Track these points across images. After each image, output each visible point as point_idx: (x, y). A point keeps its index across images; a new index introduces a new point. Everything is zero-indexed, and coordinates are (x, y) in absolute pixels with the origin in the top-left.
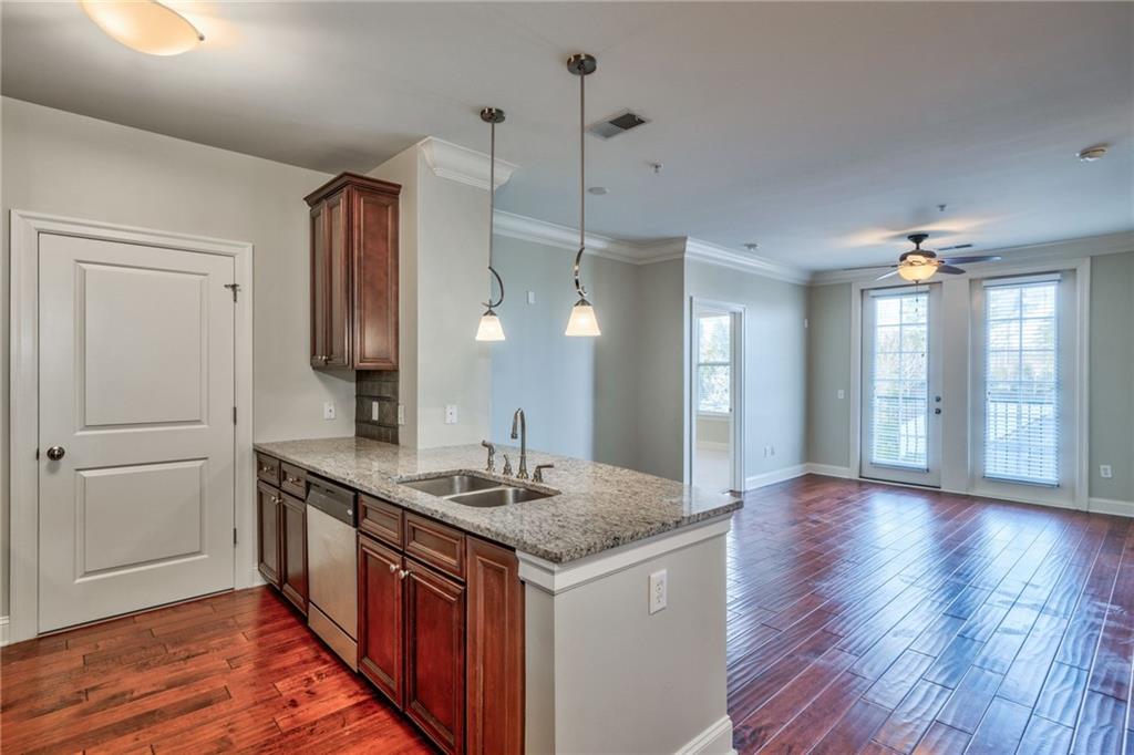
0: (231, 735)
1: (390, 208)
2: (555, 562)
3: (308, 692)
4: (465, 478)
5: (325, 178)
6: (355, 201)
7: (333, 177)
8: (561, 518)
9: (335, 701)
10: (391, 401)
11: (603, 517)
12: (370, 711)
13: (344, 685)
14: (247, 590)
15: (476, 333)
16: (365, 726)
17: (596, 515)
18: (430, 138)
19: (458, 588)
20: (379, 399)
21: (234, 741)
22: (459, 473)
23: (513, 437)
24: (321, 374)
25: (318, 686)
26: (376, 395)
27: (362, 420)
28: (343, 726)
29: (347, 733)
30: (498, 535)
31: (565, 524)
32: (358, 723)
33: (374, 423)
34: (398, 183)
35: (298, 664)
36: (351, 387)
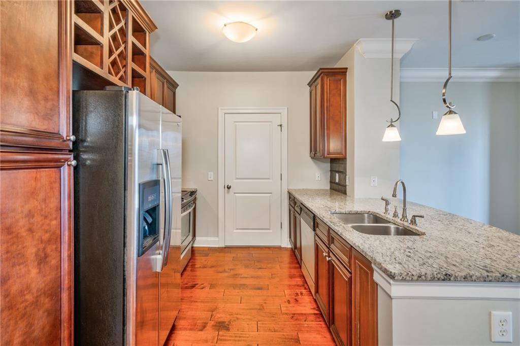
0: (264, 305)
1: (342, 80)
2: (391, 278)
3: (296, 299)
4: (371, 216)
5: (312, 74)
6: (325, 80)
7: (315, 72)
8: (411, 251)
9: (305, 308)
10: (343, 173)
11: (446, 257)
12: (318, 320)
13: (310, 302)
14: (286, 248)
15: (382, 138)
16: (314, 326)
17: (442, 255)
18: (360, 39)
19: (349, 275)
20: (338, 172)
21: (265, 307)
22: (368, 213)
23: (393, 196)
24: (315, 160)
25: (300, 298)
26: (337, 170)
27: (332, 182)
28: (305, 321)
29: (306, 325)
30: (363, 252)
31: (412, 255)
32: (311, 323)
33: (337, 184)
34: (346, 67)
35: (295, 285)
36: (327, 166)
